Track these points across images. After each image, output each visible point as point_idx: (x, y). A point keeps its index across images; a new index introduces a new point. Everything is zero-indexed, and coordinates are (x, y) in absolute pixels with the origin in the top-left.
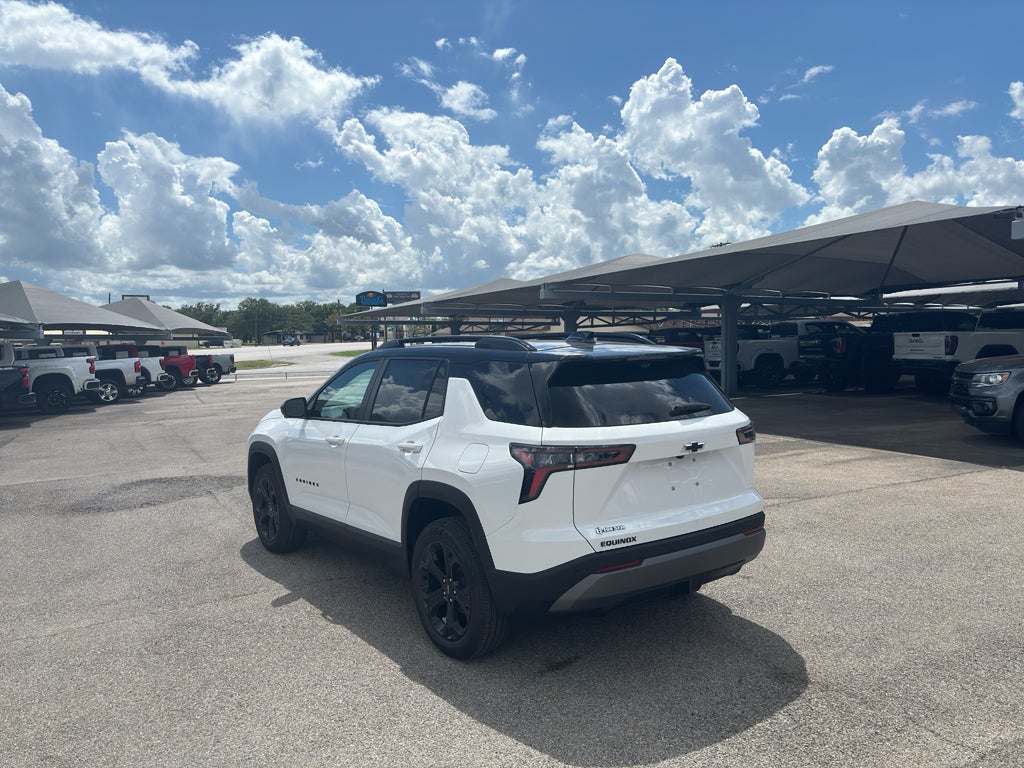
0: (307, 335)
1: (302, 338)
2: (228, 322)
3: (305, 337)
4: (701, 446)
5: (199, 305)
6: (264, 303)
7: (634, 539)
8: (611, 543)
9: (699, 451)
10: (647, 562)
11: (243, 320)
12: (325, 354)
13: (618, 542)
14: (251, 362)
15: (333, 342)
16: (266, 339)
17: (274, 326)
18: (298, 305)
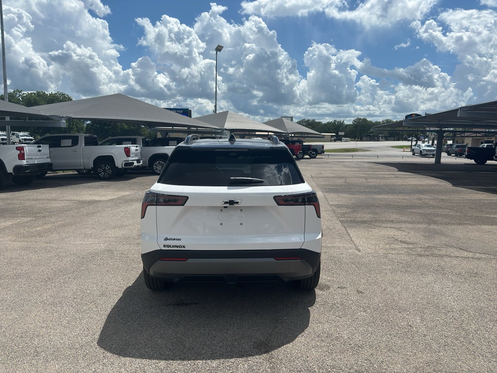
0: (385, 137)
1: (382, 138)
2: (347, 130)
3: (384, 138)
4: (237, 203)
5: (335, 121)
6: (365, 120)
7: (184, 247)
8: (169, 246)
9: (236, 205)
10: (190, 261)
11: (354, 129)
12: (388, 147)
13: (174, 246)
14: (348, 149)
15: (399, 140)
16: (364, 138)
17: (368, 132)
18: (383, 121)
